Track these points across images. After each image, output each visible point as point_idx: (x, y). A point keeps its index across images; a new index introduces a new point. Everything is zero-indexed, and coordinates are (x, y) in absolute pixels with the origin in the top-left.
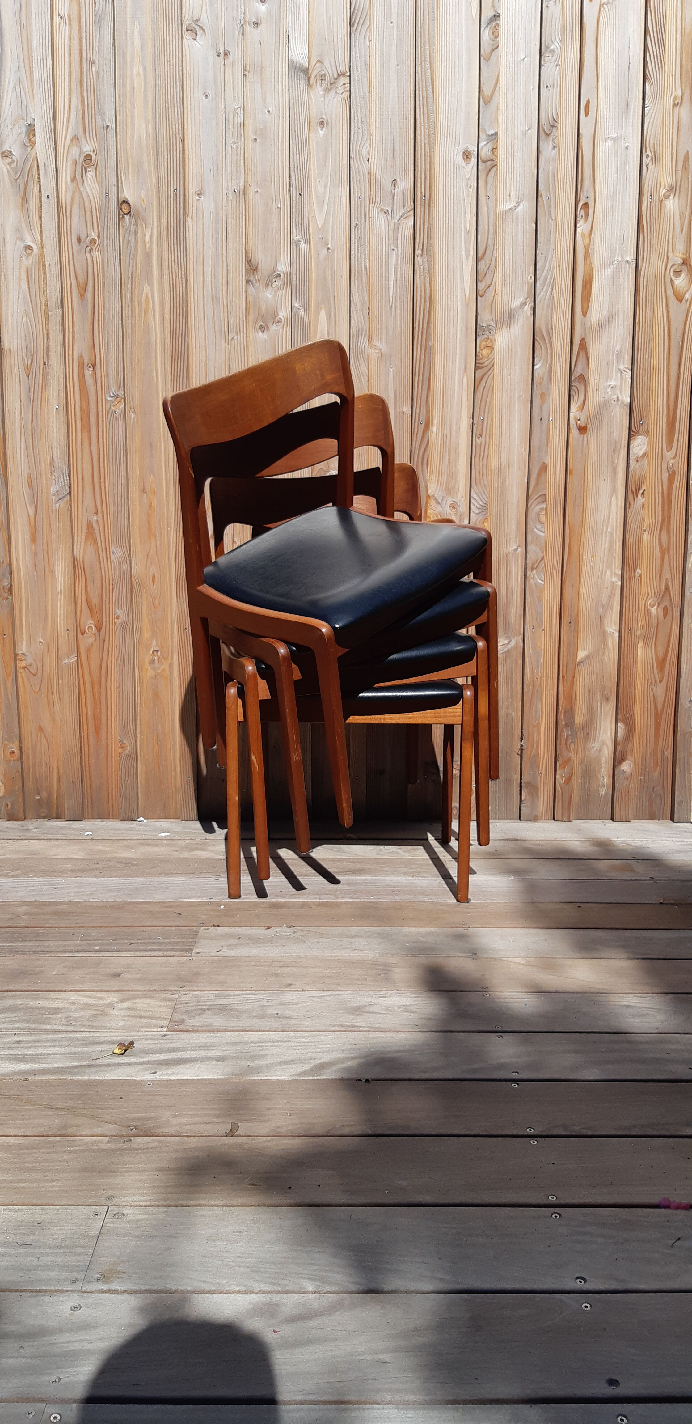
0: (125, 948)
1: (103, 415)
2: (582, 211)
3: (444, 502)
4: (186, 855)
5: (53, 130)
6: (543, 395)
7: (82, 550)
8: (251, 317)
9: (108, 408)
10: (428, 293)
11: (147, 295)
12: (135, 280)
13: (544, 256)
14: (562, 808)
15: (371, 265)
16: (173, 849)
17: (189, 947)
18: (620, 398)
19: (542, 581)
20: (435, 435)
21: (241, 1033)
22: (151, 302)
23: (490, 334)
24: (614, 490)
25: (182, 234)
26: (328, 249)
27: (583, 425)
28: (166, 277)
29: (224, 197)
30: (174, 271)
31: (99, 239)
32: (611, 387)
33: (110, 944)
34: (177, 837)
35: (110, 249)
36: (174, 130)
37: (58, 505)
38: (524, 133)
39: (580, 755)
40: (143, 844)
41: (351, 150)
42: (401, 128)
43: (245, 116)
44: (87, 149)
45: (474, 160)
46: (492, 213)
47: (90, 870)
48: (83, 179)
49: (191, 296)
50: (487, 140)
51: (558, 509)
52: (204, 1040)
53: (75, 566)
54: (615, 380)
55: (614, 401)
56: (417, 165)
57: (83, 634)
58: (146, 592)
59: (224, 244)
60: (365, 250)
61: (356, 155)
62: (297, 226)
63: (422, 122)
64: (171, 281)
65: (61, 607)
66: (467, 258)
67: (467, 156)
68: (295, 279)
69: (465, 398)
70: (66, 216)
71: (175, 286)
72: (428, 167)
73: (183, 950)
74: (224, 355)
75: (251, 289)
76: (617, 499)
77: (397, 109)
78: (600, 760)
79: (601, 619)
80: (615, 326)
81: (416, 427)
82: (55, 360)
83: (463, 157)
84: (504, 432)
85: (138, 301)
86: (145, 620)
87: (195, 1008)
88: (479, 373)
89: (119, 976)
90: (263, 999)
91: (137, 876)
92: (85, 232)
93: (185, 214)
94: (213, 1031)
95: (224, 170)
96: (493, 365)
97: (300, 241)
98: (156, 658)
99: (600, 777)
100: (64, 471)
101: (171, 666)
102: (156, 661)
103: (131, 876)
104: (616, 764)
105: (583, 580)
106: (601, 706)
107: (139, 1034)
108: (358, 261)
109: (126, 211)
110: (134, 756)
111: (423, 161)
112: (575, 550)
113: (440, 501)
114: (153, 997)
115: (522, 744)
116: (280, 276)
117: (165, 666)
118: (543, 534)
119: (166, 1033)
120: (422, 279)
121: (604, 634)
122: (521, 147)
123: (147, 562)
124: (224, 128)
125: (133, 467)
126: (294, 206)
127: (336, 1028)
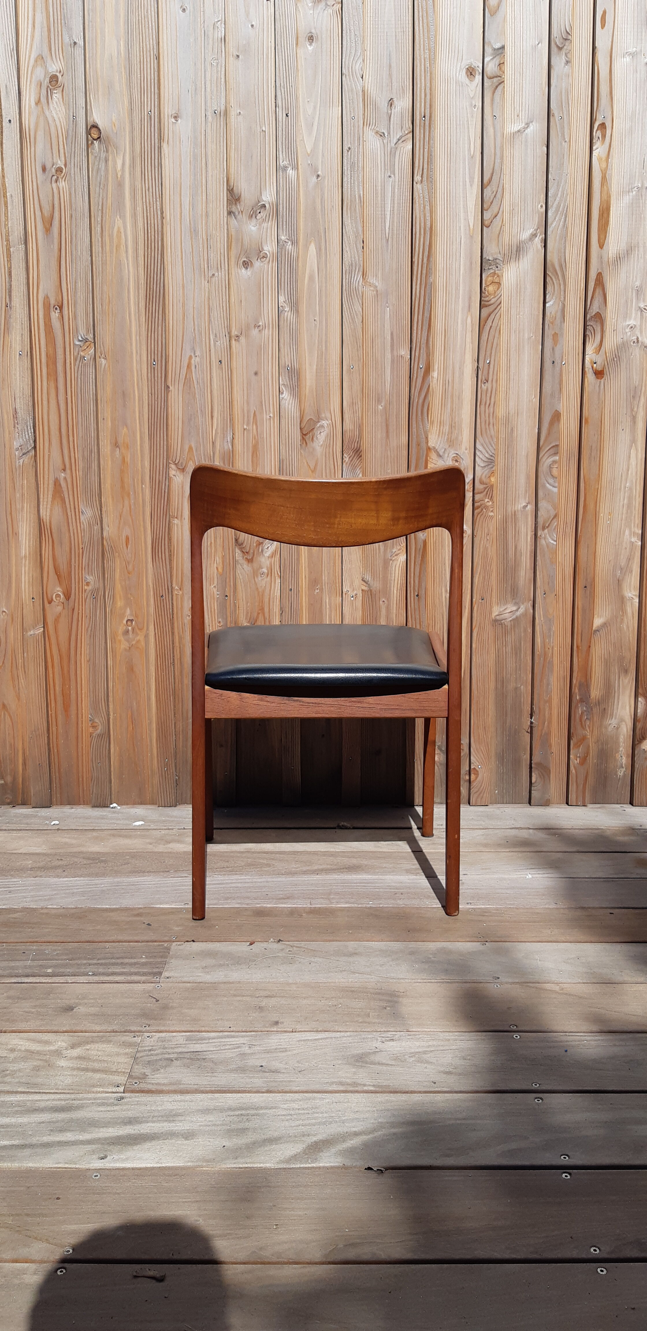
0: (82, 970)
1: (70, 361)
2: (599, 132)
3: (446, 455)
4: (161, 848)
5: (15, 48)
6: (555, 336)
7: (48, 510)
8: (233, 253)
9: (76, 354)
10: (428, 223)
11: (119, 228)
12: (106, 212)
13: (556, 181)
14: (577, 792)
15: (365, 193)
16: (148, 841)
17: (157, 970)
18: (640, 339)
19: (555, 541)
20: (436, 382)
21: (217, 1095)
22: (123, 237)
23: (497, 269)
24: (634, 441)
25: (156, 160)
26: (318, 176)
27: (600, 369)
28: (139, 209)
29: (203, 119)
30: (148, 201)
31: (66, 168)
32: (630, 327)
33: (65, 966)
34: (153, 826)
35: (78, 178)
36: (148, 46)
37: (21, 461)
38: (534, 48)
39: (595, 732)
40: (114, 835)
41: (343, 66)
42: (398, 43)
43: (227, 31)
44: (53, 68)
45: (478, 78)
46: (499, 135)
47: (52, 868)
48: (48, 102)
49: (167, 229)
50: (492, 54)
51: (572, 462)
52: (169, 1106)
53: (41, 527)
54: (635, 319)
55: (634, 342)
56: (416, 82)
57: (50, 603)
58: (119, 556)
59: (204, 172)
60: (358, 176)
61: (349, 71)
62: (284, 151)
63: (422, 35)
64: (145, 213)
65: (25, 572)
66: (471, 185)
67: (471, 73)
68: (281, 209)
69: (469, 340)
70: (30, 142)
71: (149, 218)
72: (428, 85)
73: (150, 974)
74: (203, 294)
75: (233, 222)
76: (637, 450)
77: (393, 22)
78: (618, 738)
79: (619, 583)
80: (634, 261)
81: (415, 372)
82: (18, 301)
83: (466, 73)
84: (512, 377)
85: (109, 235)
86: (118, 587)
87: (160, 1057)
88: (485, 311)
89: (72, 1010)
90: (244, 1044)
91: (104, 875)
92: (50, 160)
93: (161, 139)
94: (182, 1092)
95: (203, 90)
96: (501, 303)
97: (287, 167)
98: (130, 628)
99: (618, 756)
100: (29, 423)
101: (146, 636)
102: (130, 632)
103: (97, 875)
104: (636, 743)
105: (599, 540)
106: (619, 678)
107: (90, 1096)
108: (351, 189)
109: (96, 136)
110: (106, 735)
111: (423, 78)
112: (591, 506)
113: (441, 453)
114: (110, 1041)
115: (532, 720)
116: (265, 207)
117: (141, 637)
118: (555, 490)
119: (123, 1094)
120: (422, 208)
121: (622, 600)
122: (531, 63)
123: (120, 523)
124: (203, 44)
125: (104, 419)
126: (280, 129)
127: (335, 1087)
